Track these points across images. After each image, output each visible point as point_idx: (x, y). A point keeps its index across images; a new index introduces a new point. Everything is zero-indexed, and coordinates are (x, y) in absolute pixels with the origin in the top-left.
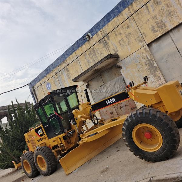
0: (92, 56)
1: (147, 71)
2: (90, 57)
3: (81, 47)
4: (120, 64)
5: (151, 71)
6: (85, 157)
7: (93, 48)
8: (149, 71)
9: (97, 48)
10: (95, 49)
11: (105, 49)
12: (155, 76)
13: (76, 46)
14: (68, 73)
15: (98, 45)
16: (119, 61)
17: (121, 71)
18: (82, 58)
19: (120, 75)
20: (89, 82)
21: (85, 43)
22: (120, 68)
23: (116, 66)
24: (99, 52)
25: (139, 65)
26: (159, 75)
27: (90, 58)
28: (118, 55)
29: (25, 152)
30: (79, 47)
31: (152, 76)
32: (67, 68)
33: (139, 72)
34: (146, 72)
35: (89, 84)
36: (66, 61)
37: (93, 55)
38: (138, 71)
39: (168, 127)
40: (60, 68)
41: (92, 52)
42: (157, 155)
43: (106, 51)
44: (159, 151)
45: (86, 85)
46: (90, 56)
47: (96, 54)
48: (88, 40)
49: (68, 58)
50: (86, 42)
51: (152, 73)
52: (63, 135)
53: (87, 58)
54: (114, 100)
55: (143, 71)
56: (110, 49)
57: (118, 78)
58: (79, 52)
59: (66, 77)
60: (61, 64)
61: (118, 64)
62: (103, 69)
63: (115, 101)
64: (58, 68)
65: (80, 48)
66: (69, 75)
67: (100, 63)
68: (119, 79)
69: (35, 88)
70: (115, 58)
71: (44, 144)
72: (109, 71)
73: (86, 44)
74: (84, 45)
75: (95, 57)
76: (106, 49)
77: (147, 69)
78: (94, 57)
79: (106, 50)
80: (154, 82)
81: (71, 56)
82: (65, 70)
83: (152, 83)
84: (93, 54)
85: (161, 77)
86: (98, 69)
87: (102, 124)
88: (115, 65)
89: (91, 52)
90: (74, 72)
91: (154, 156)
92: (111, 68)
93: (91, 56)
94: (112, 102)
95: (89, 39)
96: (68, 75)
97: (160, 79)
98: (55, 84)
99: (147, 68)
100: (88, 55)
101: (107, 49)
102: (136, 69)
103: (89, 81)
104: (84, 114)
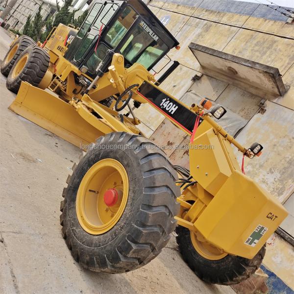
0: (257, 51)
1: (283, 161)
2: (254, 47)
3: (266, 20)
4: (269, 105)
5: (288, 168)
6: (57, 125)
7: (275, 42)
8: (286, 165)
9: (279, 47)
10: (275, 45)
11: (287, 62)
12: (281, 181)
13: (264, 11)
14: (203, 34)
15: (288, 45)
16: (275, 101)
17: (258, 116)
18: (244, 36)
19: (246, 118)
20: (205, 76)
21: (278, 20)
22: (262, 110)
23: (262, 102)
24: (273, 57)
25: (288, 140)
26: (287, 187)
27: (251, 49)
28: (286, 92)
29: (39, 45)
30: (264, 16)
31: (279, 175)
32: (211, 26)
33: (274, 148)
34: (281, 161)
35: (202, 78)
36: (224, 15)
37: (261, 49)
38: (275, 145)
39: (141, 229)
40: (205, 15)
41: (266, 45)
42: (75, 234)
43: (284, 67)
44: (85, 233)
45: (196, 76)
46: (256, 45)
47: (265, 53)
48: (287, 23)
49: (230, 14)
50: (281, 20)
51: (284, 173)
52: (76, 69)
53: (249, 44)
54: (173, 109)
55: (279, 154)
56: (291, 71)
57: (239, 117)
58: (253, 23)
59: (195, 35)
60: (212, 11)
61: (267, 103)
62: (242, 84)
63: (172, 113)
64: (204, 12)
65: (262, 19)
66: (201, 37)
67: (250, 65)
68: (236, 120)
69: (150, 4)
70: (276, 90)
71: (57, 58)
72: (243, 95)
73: (277, 23)
74: (272, 22)
75: (258, 56)
76: (288, 64)
77: (288, 160)
78: (257, 54)
79: (286, 64)
80: (267, 184)
81: (236, 17)
82: (206, 24)
83: (264, 182)
84: (263, 49)
85: (285, 193)
86: (236, 73)
87: (122, 120)
88: (262, 99)
89: (264, 42)
90: (209, 41)
91: (73, 230)
92: (252, 96)
93: (257, 48)
94: (167, 109)
95: (290, 22)
96: (199, 36)
97: (280, 194)
98: (173, 27)
99: (290, 157)
100: (255, 42)
101: (289, 66)
102: (275, 140)
103: (207, 75)
104: (121, 76)
